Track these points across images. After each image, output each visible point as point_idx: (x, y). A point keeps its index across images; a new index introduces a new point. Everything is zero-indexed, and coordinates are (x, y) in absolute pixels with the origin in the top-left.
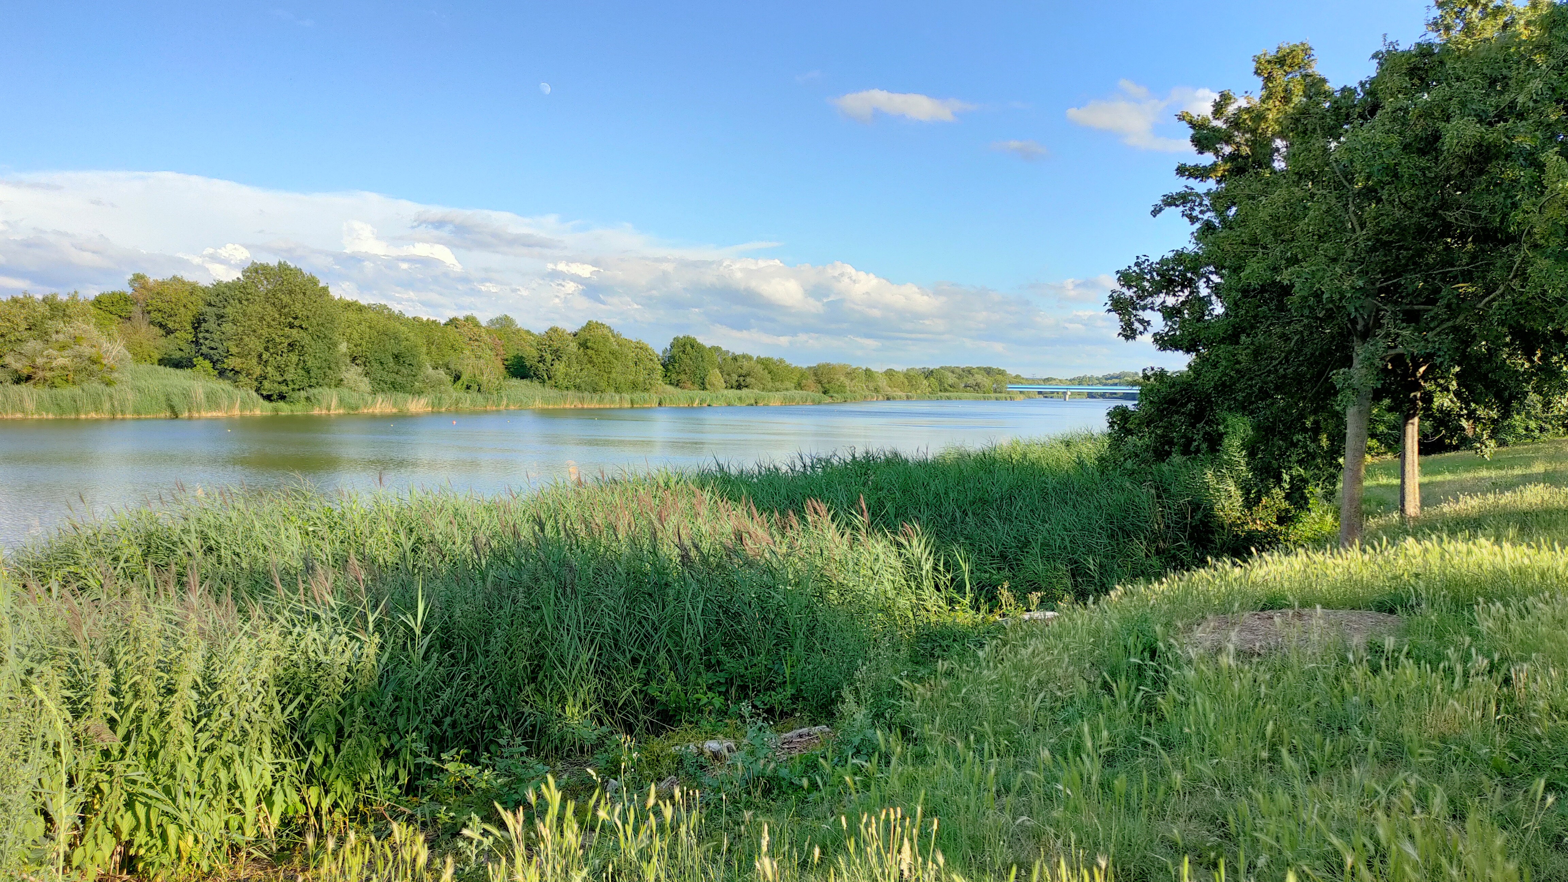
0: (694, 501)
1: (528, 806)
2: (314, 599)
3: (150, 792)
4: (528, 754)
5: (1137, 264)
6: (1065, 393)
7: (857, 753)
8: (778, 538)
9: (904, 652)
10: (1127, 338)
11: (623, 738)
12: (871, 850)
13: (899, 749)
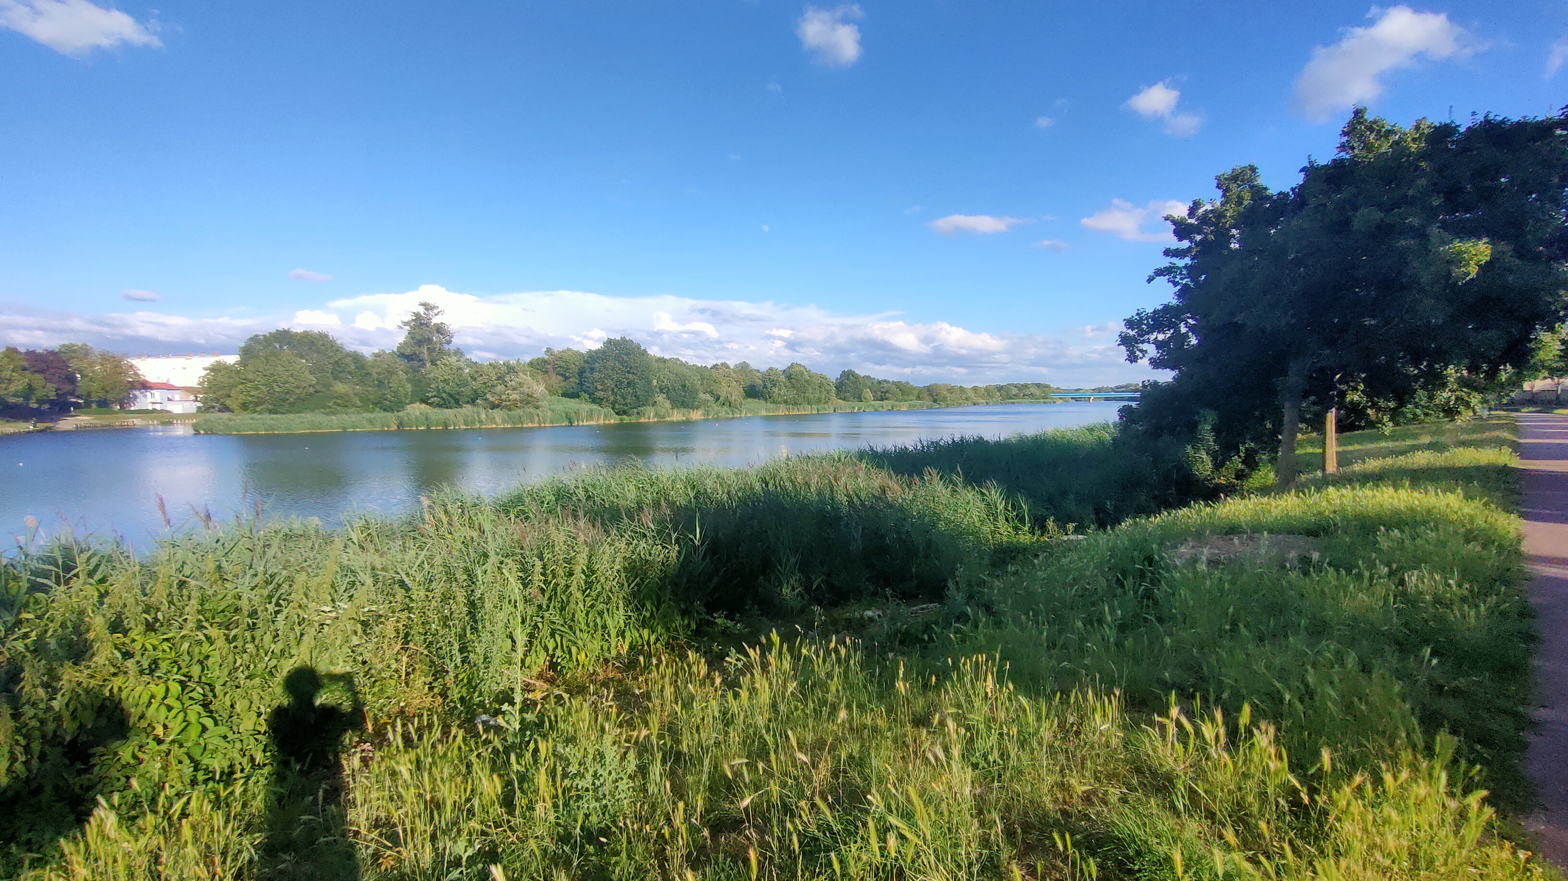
0: (856, 469)
1: (761, 645)
2: (643, 524)
3: (562, 629)
4: (762, 615)
5: (1137, 314)
6: (1089, 398)
7: (958, 620)
8: (907, 490)
9: (986, 561)
10: (1131, 362)
11: (817, 609)
12: (967, 679)
13: (984, 619)
